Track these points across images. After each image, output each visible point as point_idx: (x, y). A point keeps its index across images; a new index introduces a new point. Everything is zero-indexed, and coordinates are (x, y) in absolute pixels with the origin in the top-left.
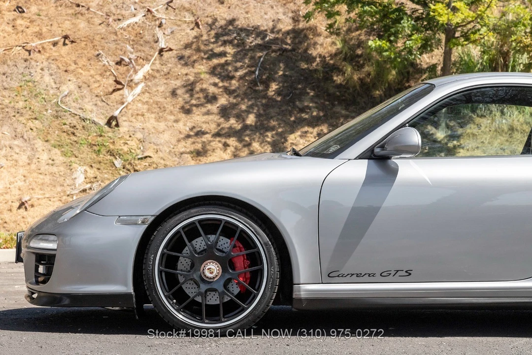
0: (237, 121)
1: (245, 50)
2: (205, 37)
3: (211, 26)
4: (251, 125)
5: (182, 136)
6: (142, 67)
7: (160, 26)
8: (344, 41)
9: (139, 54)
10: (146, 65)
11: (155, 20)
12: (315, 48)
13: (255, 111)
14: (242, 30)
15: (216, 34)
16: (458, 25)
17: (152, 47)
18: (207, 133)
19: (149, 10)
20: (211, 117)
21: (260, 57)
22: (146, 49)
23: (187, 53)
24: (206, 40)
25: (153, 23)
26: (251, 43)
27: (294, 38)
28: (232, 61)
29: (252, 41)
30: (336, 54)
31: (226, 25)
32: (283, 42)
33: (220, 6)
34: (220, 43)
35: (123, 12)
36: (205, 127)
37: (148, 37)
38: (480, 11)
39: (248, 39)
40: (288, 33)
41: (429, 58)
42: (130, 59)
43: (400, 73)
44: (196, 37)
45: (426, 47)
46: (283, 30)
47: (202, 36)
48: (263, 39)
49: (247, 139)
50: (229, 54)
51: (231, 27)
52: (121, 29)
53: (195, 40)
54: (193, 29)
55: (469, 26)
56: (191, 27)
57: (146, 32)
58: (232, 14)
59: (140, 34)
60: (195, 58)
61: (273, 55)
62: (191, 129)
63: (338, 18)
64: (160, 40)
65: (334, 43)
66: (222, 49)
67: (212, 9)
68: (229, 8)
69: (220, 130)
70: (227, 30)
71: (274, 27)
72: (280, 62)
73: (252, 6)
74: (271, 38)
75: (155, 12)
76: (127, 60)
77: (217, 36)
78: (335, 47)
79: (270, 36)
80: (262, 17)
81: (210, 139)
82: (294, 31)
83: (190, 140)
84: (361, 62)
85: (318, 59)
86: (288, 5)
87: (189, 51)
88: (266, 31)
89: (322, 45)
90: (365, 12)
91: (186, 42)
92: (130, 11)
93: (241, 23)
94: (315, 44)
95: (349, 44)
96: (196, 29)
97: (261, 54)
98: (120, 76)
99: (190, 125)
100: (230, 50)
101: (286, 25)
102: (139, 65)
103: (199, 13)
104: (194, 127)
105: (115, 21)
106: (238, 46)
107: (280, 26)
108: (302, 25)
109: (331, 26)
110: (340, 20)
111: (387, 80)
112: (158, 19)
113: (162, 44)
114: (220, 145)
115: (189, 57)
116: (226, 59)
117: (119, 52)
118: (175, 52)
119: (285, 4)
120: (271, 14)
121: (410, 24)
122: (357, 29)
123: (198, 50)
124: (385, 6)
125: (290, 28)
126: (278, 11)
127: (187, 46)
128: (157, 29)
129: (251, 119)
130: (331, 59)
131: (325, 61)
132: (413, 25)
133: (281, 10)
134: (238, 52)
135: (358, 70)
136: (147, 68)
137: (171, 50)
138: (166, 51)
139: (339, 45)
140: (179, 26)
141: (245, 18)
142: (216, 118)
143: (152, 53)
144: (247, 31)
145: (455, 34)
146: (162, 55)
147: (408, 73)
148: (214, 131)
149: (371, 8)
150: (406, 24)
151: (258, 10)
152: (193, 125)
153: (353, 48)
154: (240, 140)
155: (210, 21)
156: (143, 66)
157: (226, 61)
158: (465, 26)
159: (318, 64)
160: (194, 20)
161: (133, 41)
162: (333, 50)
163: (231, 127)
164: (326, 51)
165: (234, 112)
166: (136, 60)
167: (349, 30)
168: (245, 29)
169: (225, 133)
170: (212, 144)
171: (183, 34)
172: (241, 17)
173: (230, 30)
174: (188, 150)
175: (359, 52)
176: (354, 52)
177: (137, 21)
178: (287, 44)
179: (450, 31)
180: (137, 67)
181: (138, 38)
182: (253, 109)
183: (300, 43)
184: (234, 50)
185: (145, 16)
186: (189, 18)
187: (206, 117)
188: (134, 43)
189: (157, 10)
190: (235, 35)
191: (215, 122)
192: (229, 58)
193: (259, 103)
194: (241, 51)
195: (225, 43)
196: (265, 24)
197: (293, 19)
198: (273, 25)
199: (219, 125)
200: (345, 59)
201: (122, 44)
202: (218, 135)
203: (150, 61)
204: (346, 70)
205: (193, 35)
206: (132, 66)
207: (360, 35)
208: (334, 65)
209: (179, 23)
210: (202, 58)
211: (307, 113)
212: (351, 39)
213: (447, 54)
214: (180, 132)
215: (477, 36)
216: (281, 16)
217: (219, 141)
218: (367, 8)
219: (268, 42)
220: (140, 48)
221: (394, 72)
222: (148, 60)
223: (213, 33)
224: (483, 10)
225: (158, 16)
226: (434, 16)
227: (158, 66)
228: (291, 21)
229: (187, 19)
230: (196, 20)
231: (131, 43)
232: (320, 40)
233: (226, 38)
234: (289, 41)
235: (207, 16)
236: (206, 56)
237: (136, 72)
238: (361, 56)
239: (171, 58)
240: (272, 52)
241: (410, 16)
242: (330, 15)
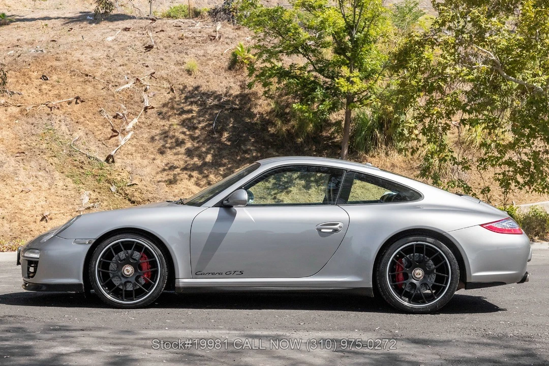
0: (199, 160)
1: (206, 108)
2: (177, 99)
3: (182, 91)
4: (209, 162)
5: (159, 170)
6: (132, 120)
7: (146, 90)
8: (277, 103)
9: (130, 111)
10: (135, 119)
11: (142, 86)
12: (256, 108)
13: (212, 152)
14: (204, 94)
15: (185, 97)
16: (356, 93)
17: (139, 106)
18: (178, 167)
19: (137, 79)
20: (180, 156)
21: (217, 114)
22: (135, 107)
23: (165, 110)
24: (178, 101)
25: (140, 89)
26: (210, 103)
27: (241, 100)
28: (196, 116)
29: (210, 102)
30: (271, 112)
31: (192, 90)
32: (233, 103)
33: (189, 77)
34: (188, 103)
35: (119, 80)
36: (176, 164)
37: (137, 99)
38: (370, 84)
39: (209, 101)
40: (237, 96)
41: (336, 115)
42: (123, 114)
43: (315, 126)
44: (171, 99)
45: (334, 108)
46: (233, 95)
47: (175, 98)
48: (219, 100)
49: (205, 172)
50: (195, 111)
51: (196, 92)
52: (118, 92)
53: (170, 101)
54: (169, 93)
55: (365, 93)
56: (168, 92)
57: (136, 95)
58: (197, 83)
59: (131, 96)
60: (170, 113)
61: (226, 112)
62: (166, 165)
63: (271, 87)
64: (145, 100)
65: (269, 104)
66: (189, 107)
67: (184, 78)
68: (195, 78)
69: (187, 165)
70: (193, 94)
71: (227, 92)
72: (230, 117)
73: (212, 77)
74: (224, 100)
75: (142, 81)
76: (121, 115)
77: (186, 98)
78: (270, 107)
79: (224, 99)
80: (218, 85)
81: (179, 172)
82: (241, 95)
83: (166, 173)
84: (289, 118)
85: (258, 116)
86: (237, 77)
87: (166, 109)
88: (221, 95)
89: (260, 105)
90: (290, 83)
91: (164, 102)
92: (124, 80)
93: (203, 89)
94: (256, 104)
95: (280, 105)
96: (171, 93)
97: (217, 112)
98: (116, 126)
99: (165, 162)
100: (195, 108)
101: (236, 91)
102: (130, 119)
103: (174, 82)
104: (168, 163)
105: (113, 86)
106: (201, 105)
107: (231, 92)
108: (247, 91)
109: (265, 92)
110: (273, 87)
111: (306, 131)
112: (144, 86)
113: (147, 104)
114: (187, 176)
115: (166, 113)
116: (192, 115)
117: (116, 109)
118: (156, 109)
119: (235, 76)
120: (225, 83)
121: (322, 92)
122: (286, 94)
123: (172, 108)
124: (305, 79)
125: (238, 93)
126: (230, 81)
127: (164, 105)
128: (143, 92)
129: (209, 158)
130: (267, 116)
131: (263, 117)
132: (324, 93)
133: (232, 80)
134: (201, 110)
135: (286, 124)
136: (136, 120)
137: (153, 108)
138: (150, 109)
139: (273, 106)
140: (159, 90)
141: (206, 86)
142: (184, 157)
143: (139, 110)
144: (207, 95)
145: (353, 99)
146: (146, 112)
147: (321, 126)
148: (182, 166)
149: (295, 80)
150: (319, 93)
151: (216, 80)
152: (168, 162)
153: (283, 108)
154: (201, 172)
155: (181, 87)
156: (132, 119)
157: (192, 116)
158: (360, 94)
159: (257, 119)
160: (169, 86)
161: (126, 101)
162: (269, 109)
163: (194, 163)
164: (263, 110)
165: (197, 153)
166: (128, 115)
167: (281, 96)
168: (206, 94)
169: (190, 168)
170: (180, 175)
171: (162, 96)
172: (204, 85)
173: (195, 94)
174: (164, 180)
175: (287, 110)
176: (284, 111)
177: (129, 87)
178: (236, 104)
179: (350, 97)
180: (128, 120)
181: (129, 99)
182: (210, 151)
183: (245, 103)
184: (198, 109)
185: (135, 83)
186: (166, 85)
187: (176, 156)
188: (126, 103)
189: (144, 79)
190: (199, 98)
191: (183, 160)
192: (195, 114)
193: (215, 147)
194: (203, 109)
195: (191, 103)
196: (221, 90)
197: (241, 86)
198: (226, 91)
199: (186, 162)
200: (277, 116)
201: (118, 103)
202: (185, 169)
203: (138, 115)
204: (278, 124)
205: (169, 98)
206: (124, 119)
207: (288, 99)
208: (269, 120)
209: (159, 88)
210: (175, 114)
211: (249, 154)
212: (281, 102)
213: (348, 113)
214: (158, 167)
215: (368, 101)
216: (232, 85)
217: (186, 174)
218: (291, 80)
219: (222, 103)
220: (130, 106)
221: (311, 125)
222: (136, 115)
223: (183, 96)
224: (372, 83)
225: (145, 83)
226: (338, 87)
227: (143, 119)
228: (239, 88)
229: (165, 86)
230: (171, 87)
231: (124, 102)
232: (260, 102)
233: (192, 100)
234: (238, 103)
235: (180, 84)
236: (178, 113)
237: (127, 123)
238: (288, 114)
239: (152, 113)
240: (225, 110)
241: (322, 87)
242: (265, 85)
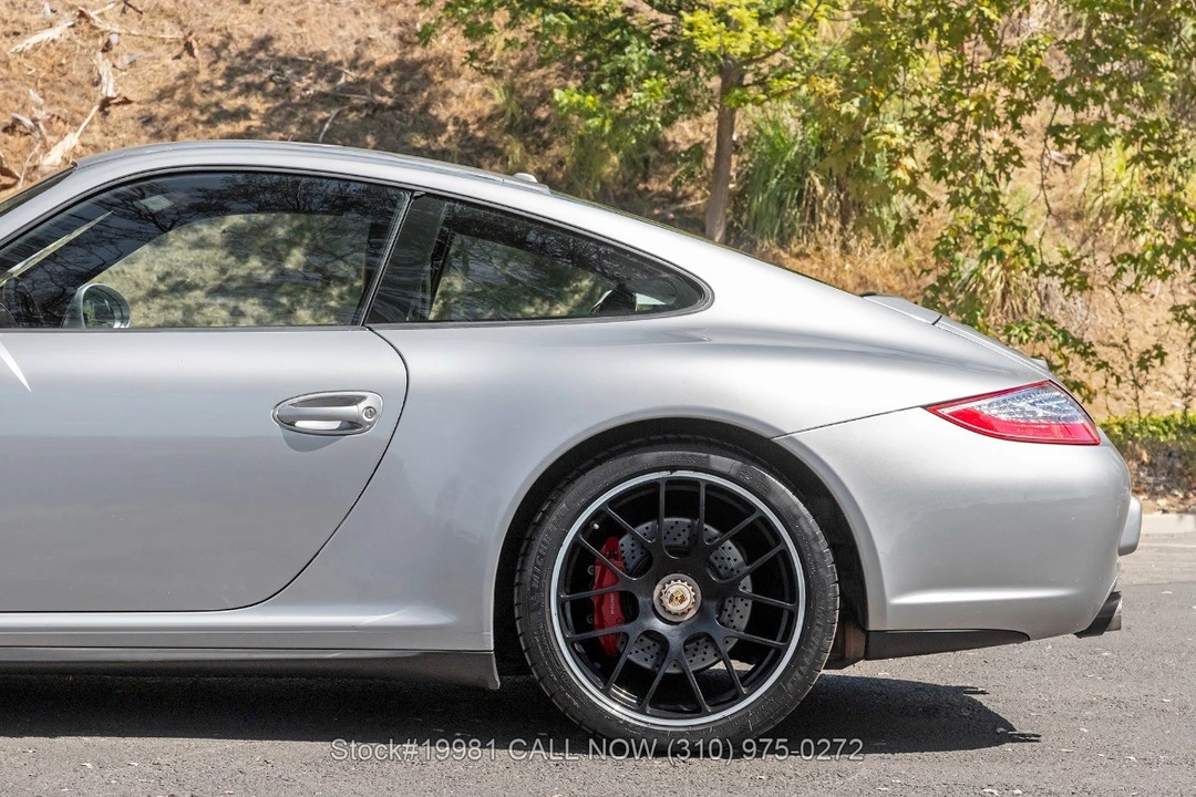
0: (264, 264)
1: (292, 105)
2: (204, 76)
3: (216, 52)
4: (296, 271)
5: (141, 293)
6: (62, 139)
7: (107, 48)
8: (511, 90)
9: (55, 110)
10: (71, 135)
11: (96, 36)
12: (444, 103)
13: (306, 241)
14: (285, 61)
15: (228, 68)
16: (749, 58)
17: (85, 96)
18: (196, 287)
19: (82, 14)
20: (207, 253)
21: (323, 121)
22: (73, 99)
23: (162, 109)
24: (207, 82)
25: (91, 42)
26: (305, 89)
27: (401, 80)
28: (261, 128)
29: (306, 86)
30: (491, 118)
31: (250, 50)
32: (376, 88)
33: (242, 8)
34: (236, 90)
35: (27, 17)
36: (192, 274)
37: (77, 73)
38: (792, 29)
39: (300, 81)
40: (387, 70)
41: (693, 129)
42: (35, 121)
43: (628, 161)
44: (183, 76)
45: (683, 103)
46: (377, 63)
47: (198, 72)
48: (332, 81)
49: (284, 300)
50: (256, 112)
51: (261, 55)
52: (20, 53)
53: (182, 82)
54: (178, 57)
55: (776, 59)
56: (176, 53)
57: (75, 63)
58: (267, 27)
59: (61, 65)
60: (180, 120)
61: (352, 116)
62: (161, 279)
63: (490, 38)
64: (104, 79)
65: (486, 93)
66: (240, 101)
67: (226, 13)
68: (261, 11)
69: (228, 280)
70: (253, 62)
71: (358, 56)
72: (366, 132)
73: (312, 9)
74: (350, 79)
75: (97, 19)
76: (28, 122)
77: (231, 74)
78: (490, 102)
79: (349, 76)
80: (332, 34)
81: (202, 300)
82: (400, 64)
83: (158, 303)
84: (546, 136)
85: (450, 128)
86: (391, 9)
87: (166, 106)
88: (340, 63)
89: (460, 97)
90: (546, 25)
91: (162, 85)
92: (41, 16)
93: (281, 47)
94: (447, 94)
95: (521, 97)
96: (186, 57)
97: (326, 115)
98: (10, 157)
99: (159, 268)
100: (257, 104)
101: (385, 52)
102: (55, 134)
103: (195, 22)
104: (168, 274)
105: (7, 36)
106: (275, 95)
107: (371, 54)
108: (418, 53)
109: (473, 55)
110: (497, 41)
111: (600, 175)
112: (102, 33)
113: (109, 89)
114: (224, 314)
115: (166, 119)
116: (248, 123)
117: (12, 104)
118: (136, 107)
119: (384, 7)
120: (353, 28)
121: (645, 54)
122: (541, 64)
123: (188, 103)
124: (593, 15)
125: (393, 58)
126: (369, 21)
127: (164, 94)
128: (100, 55)
129: (295, 259)
130: (480, 128)
131: (466, 132)
132: (651, 57)
133: (376, 19)
134: (277, 109)
135: (538, 153)
136: (72, 140)
137: (126, 101)
138: (117, 104)
139: (499, 98)
140: (149, 49)
141: (295, 35)
142: (218, 255)
143: (84, 109)
144: (299, 65)
145: (742, 78)
146: (107, 114)
147: (646, 161)
148: (212, 284)
149: (560, 17)
150: (636, 54)
151: (324, 19)
152: (167, 269)
153: (528, 106)
154: (269, 303)
155: (216, 39)
156: (62, 136)
157: (249, 128)
158: (761, 60)
159: (449, 139)
160: (181, 37)
161: (45, 80)
162: (486, 108)
163: (250, 274)
164: (469, 110)
165: (260, 243)
166: (49, 123)
167: (523, 66)
168: (294, 60)
169: (237, 288)
170: (205, 310)
171: (157, 67)
172: (286, 32)
173: (259, 61)
174: (153, 324)
175: (542, 113)
176: (531, 114)
177: (57, 37)
178: (384, 93)
179: (731, 72)
180: (50, 139)
181: (56, 75)
182: (303, 237)
183: (414, 91)
184: (267, 105)
185: (73, 26)
186: (172, 32)
187: (197, 252)
188: (46, 86)
189: (101, 15)
190: (271, 72)
191: (216, 264)
192: (256, 122)
193: (316, 224)
194: (283, 106)
195: (248, 89)
196: (337, 48)
197: (401, 38)
198: (356, 52)
199: (223, 271)
200: (509, 130)
201: (19, 88)
202: (220, 291)
203: (79, 124)
204: (512, 152)
205: (178, 71)
206: (38, 136)
207: (544, 77)
208: (485, 140)
209: (149, 43)
210: (196, 122)
212: (526, 86)
213: (726, 122)
214: (137, 285)
215: (786, 84)
216: (375, 33)
217: (223, 306)
218: (551, 18)
219: (343, 89)
220: (58, 96)
221: (615, 159)
222: (75, 123)
223: (222, 66)
224: (797, 26)
225: (103, 27)
226: (692, 38)
227: (96, 137)
228: (395, 43)
229: (167, 36)
230: (185, 38)
231: (40, 85)
232: (459, 86)
233: (249, 78)
234: (389, 88)
235: (212, 30)
236: (204, 118)
237: (46, 149)
238: (543, 123)
239: (125, 119)
240: (351, 110)
241: (646, 37)
242: (473, 32)
